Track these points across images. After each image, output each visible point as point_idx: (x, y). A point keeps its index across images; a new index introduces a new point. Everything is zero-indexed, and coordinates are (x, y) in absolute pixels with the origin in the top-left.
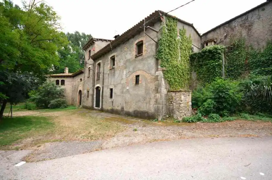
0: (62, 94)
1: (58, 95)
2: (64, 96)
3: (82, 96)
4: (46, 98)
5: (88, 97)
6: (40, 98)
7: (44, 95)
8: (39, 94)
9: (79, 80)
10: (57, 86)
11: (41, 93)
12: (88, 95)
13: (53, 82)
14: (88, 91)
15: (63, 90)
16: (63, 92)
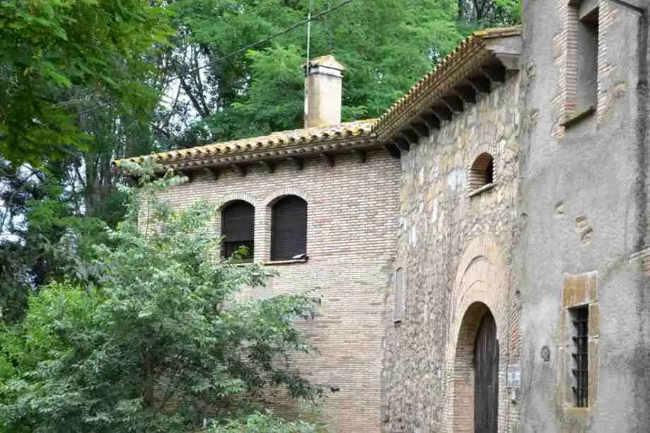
0: (276, 363)
1: (237, 370)
2: (299, 388)
3: (509, 376)
4: (124, 405)
5: (581, 394)
6: (72, 414)
7: (111, 374)
8: (65, 371)
9: (461, 179)
10: (235, 269)
11: (82, 354)
12: (582, 373)
13: (189, 221)
14: (581, 315)
15: (293, 319)
16: (292, 337)
